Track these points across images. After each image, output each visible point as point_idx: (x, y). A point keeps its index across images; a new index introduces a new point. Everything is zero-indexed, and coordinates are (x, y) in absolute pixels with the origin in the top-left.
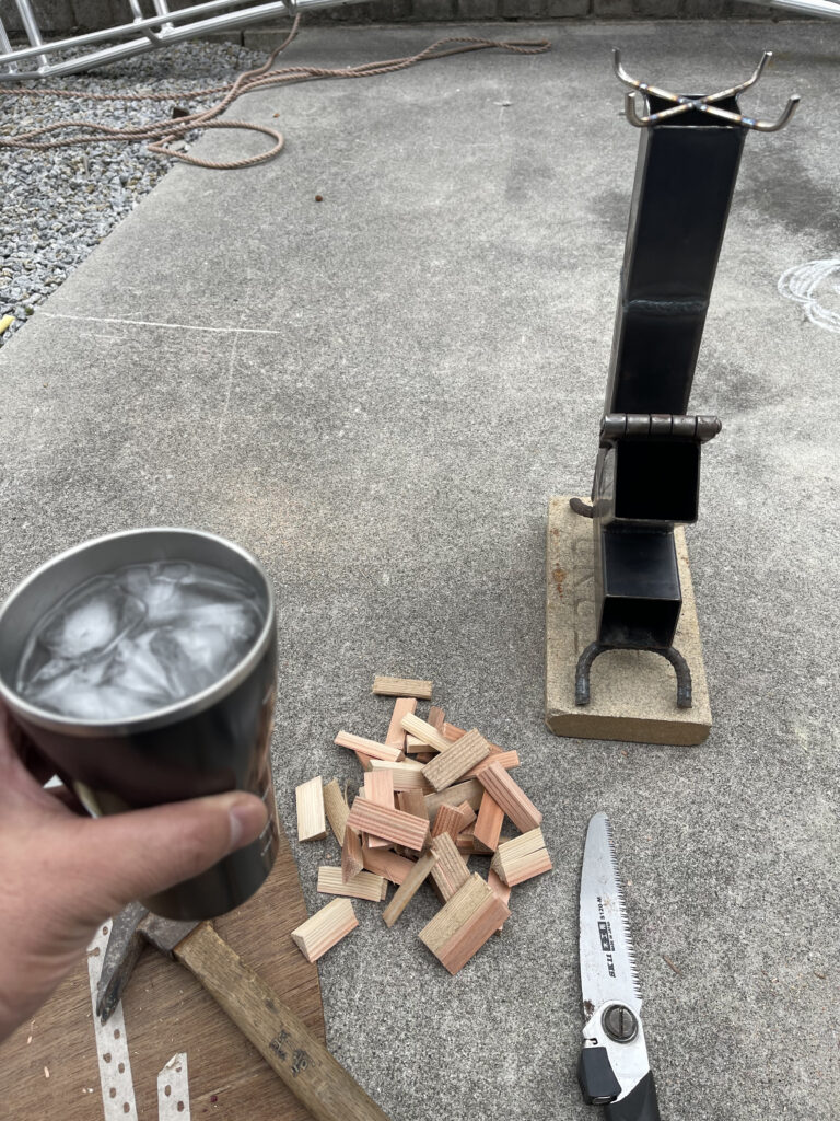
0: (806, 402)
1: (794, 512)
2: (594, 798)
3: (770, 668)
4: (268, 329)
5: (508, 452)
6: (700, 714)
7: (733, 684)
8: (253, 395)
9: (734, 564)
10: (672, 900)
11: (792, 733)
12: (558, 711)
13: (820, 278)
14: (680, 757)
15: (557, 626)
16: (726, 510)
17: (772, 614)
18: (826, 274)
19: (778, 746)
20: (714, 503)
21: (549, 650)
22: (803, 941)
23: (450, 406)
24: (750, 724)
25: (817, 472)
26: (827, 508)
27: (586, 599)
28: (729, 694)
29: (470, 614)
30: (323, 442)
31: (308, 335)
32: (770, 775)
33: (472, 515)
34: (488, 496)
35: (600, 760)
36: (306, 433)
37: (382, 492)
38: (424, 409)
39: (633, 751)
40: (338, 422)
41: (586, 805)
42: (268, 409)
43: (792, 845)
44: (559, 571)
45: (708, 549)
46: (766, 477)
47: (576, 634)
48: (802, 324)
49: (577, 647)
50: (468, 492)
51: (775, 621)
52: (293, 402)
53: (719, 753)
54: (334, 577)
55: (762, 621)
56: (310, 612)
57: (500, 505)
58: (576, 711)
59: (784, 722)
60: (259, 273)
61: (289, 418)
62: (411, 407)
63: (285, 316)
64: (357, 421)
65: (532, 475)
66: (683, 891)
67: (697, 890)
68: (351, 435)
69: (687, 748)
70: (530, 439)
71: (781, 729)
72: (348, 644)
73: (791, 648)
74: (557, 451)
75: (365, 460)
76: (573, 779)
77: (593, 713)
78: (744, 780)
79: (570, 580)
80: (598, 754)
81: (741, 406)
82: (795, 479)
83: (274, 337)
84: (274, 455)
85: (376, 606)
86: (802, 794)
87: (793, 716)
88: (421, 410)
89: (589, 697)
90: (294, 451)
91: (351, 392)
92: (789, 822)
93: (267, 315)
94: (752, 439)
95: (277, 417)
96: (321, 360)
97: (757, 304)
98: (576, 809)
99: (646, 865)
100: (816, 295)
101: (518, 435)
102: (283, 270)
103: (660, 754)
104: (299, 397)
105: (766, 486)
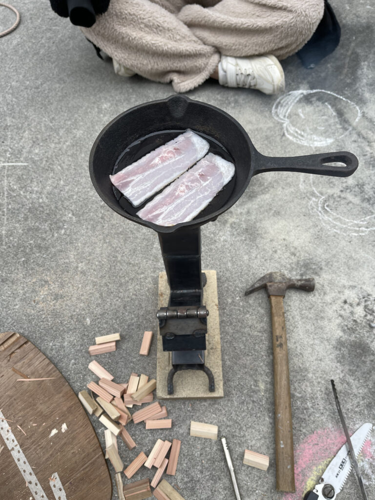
0: (279, 191)
1: (269, 261)
3: (252, 353)
4: (22, 162)
5: (143, 237)
6: (219, 392)
7: (236, 364)
8: (18, 210)
9: (241, 295)
11: (258, 386)
12: (161, 397)
13: (293, 104)
16: (239, 263)
17: (255, 322)
18: (295, 101)
19: (252, 393)
20: (234, 259)
21: (158, 365)
22: (255, 486)
24: (242, 383)
25: (280, 236)
26: (283, 258)
28: (235, 369)
30: (55, 238)
31: (42, 165)
32: (248, 409)
34: (134, 266)
36: (46, 233)
37: (84, 268)
39: (194, 403)
40: (61, 224)
42: (26, 219)
45: (230, 288)
46: (258, 241)
48: (281, 138)
49: (169, 361)
51: (256, 326)
52: (38, 212)
53: (229, 400)
54: (64, 323)
55: (250, 327)
57: (139, 271)
58: (168, 397)
60: (14, 120)
61: (37, 224)
62: (96, 211)
63: (30, 152)
64: (70, 222)
66: (211, 469)
68: (68, 232)
71: (254, 385)
72: (73, 361)
75: (75, 248)
77: (175, 397)
78: (237, 413)
80: (180, 407)
81: (250, 196)
82: (271, 241)
83: (25, 168)
86: (259, 416)
87: (259, 378)
88: (101, 213)
89: (173, 390)
90: (42, 245)
91: (67, 203)
93: (20, 152)
94: (253, 217)
95: (31, 223)
96: (50, 182)
97: (261, 125)
99: (198, 459)
100: (290, 117)
102: (26, 118)
104: (41, 209)
105: (257, 246)
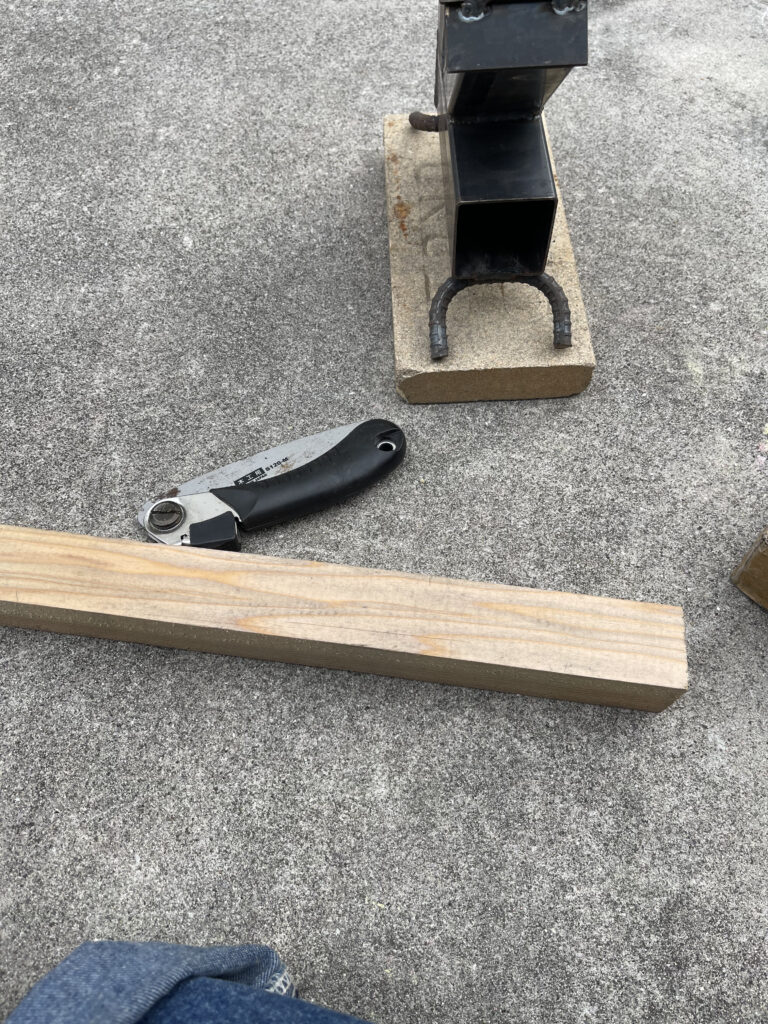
1: (676, 118)
2: (460, 469)
3: (657, 299)
5: (330, 76)
6: (581, 353)
7: (615, 322)
9: (609, 184)
10: (558, 570)
11: (686, 368)
12: (410, 371)
14: (558, 410)
15: (403, 271)
16: (597, 122)
17: (656, 237)
19: (670, 384)
20: (582, 116)
21: (394, 300)
22: (709, 594)
23: (253, 26)
24: (636, 363)
25: (698, 72)
26: (713, 111)
27: (435, 236)
28: (612, 332)
29: (297, 274)
30: (94, 83)
32: (662, 418)
33: (291, 156)
34: (308, 130)
35: (464, 425)
36: (71, 74)
37: (175, 137)
38: (221, 32)
39: (502, 411)
40: (111, 58)
41: (451, 478)
42: (20, 52)
43: (690, 491)
44: (401, 205)
45: (577, 170)
46: (640, 81)
47: (426, 277)
49: (428, 293)
50: (283, 128)
51: (660, 244)
52: (52, 40)
53: (603, 401)
54: (122, 247)
55: (645, 247)
56: (94, 292)
57: (326, 141)
58: (432, 368)
59: (676, 357)
61: (48, 60)
62: (204, 31)
64: (136, 52)
65: (362, 101)
66: (569, 558)
67: (585, 555)
68: (129, 71)
69: (565, 400)
70: (357, 58)
71: (672, 366)
72: (146, 325)
73: (680, 273)
74: (390, 69)
75: (149, 99)
76: (434, 451)
77: (453, 368)
78: (632, 428)
79: (415, 215)
80: (462, 419)
82: (675, 81)
84: (32, 105)
85: (179, 277)
86: (699, 434)
87: (685, 349)
88: (217, 34)
89: (447, 348)
90: (59, 97)
91: (125, 21)
92: (686, 467)
94: (621, 39)
98: (439, 483)
99: (525, 535)
101: (342, 55)
103: (535, 410)
104: (61, 34)
105: (641, 91)
